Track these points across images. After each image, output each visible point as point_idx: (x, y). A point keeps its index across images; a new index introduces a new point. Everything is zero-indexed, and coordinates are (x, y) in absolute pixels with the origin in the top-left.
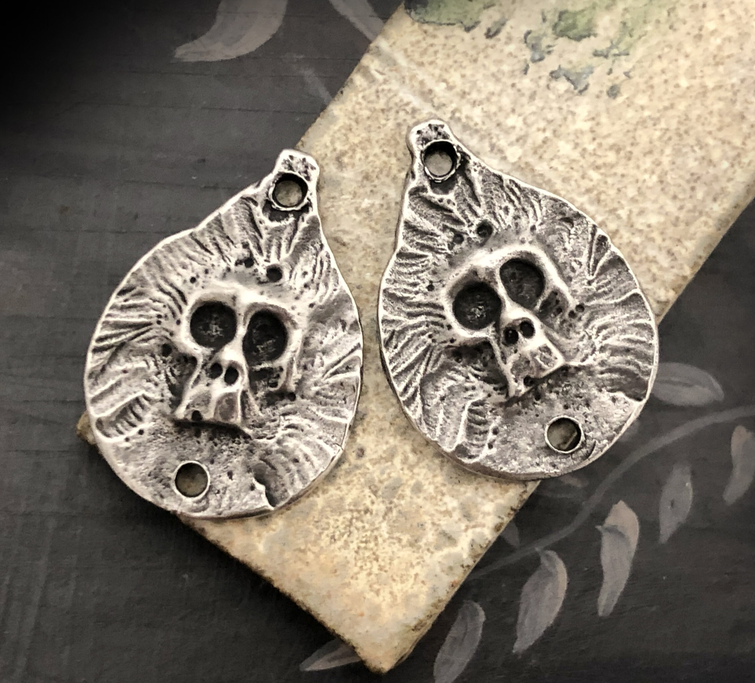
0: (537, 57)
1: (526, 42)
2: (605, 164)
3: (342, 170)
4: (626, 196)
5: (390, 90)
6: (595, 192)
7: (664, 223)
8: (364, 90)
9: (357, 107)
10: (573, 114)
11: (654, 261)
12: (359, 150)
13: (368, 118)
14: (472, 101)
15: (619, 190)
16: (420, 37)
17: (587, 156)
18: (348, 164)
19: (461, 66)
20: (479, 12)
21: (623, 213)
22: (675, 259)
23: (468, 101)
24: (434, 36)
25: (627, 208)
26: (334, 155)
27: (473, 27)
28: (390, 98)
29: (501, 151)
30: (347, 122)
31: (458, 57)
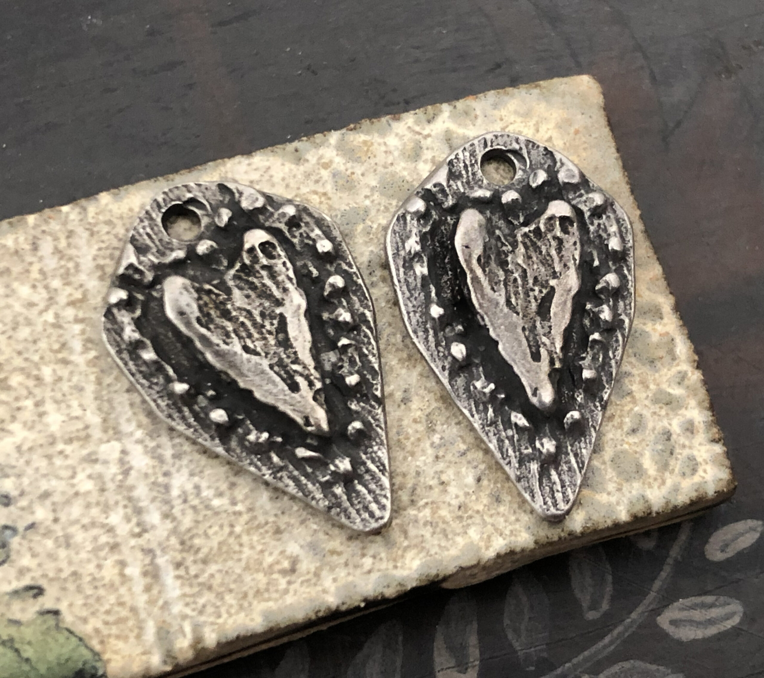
0: (8, 532)
1: (8, 557)
2: (28, 376)
3: (298, 556)
4: (33, 331)
5: (187, 605)
6: (60, 356)
7: (16, 279)
8: (212, 624)
9: (233, 611)
10: (19, 448)
11: (57, 251)
12: (265, 565)
13: (231, 591)
14: (111, 534)
15: (35, 342)
16: (113, 641)
17: (38, 398)
18: (288, 558)
19: (94, 579)
20: (29, 624)
21: (49, 317)
22: (35, 237)
23: (115, 536)
24: (97, 631)
25: (42, 319)
26: (293, 578)
27: (49, 612)
28: (193, 595)
29: (121, 462)
30: (255, 603)
31: (89, 592)
